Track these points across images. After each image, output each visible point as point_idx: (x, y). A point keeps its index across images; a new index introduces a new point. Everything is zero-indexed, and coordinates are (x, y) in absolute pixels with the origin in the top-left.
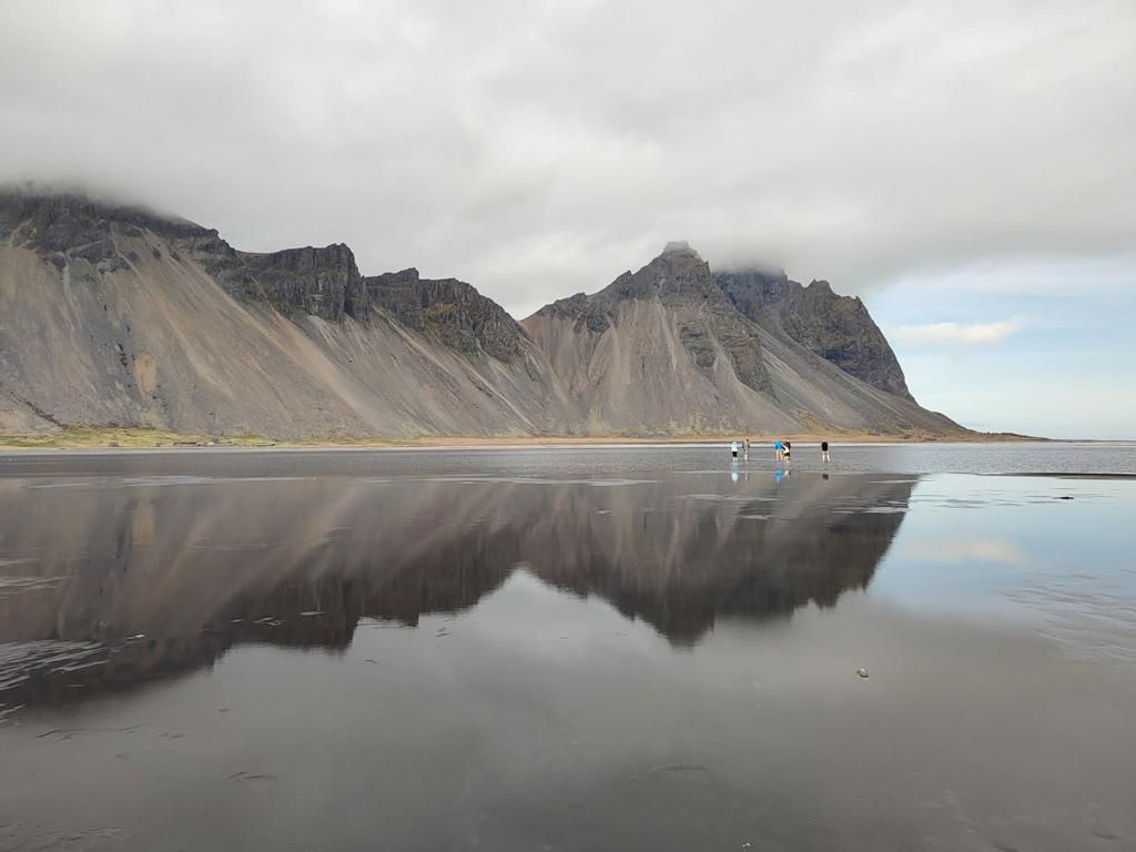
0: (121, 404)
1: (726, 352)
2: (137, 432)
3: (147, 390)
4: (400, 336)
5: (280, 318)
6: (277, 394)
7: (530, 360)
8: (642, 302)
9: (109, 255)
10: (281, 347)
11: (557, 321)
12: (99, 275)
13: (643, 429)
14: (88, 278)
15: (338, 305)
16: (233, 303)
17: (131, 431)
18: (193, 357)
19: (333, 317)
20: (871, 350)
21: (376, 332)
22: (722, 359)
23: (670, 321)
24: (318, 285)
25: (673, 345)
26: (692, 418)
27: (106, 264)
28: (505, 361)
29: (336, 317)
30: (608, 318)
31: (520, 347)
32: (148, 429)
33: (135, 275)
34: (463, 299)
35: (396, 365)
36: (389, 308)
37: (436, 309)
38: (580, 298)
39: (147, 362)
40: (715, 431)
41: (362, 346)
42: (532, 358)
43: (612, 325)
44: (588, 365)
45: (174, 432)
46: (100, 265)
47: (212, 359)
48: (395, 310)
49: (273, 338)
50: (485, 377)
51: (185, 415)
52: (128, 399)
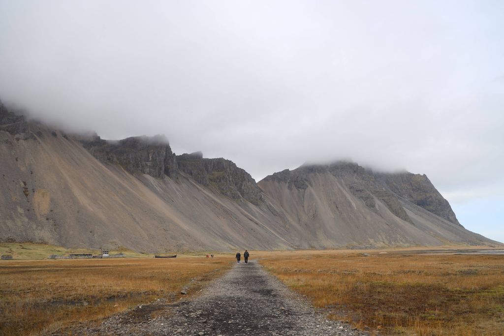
0: (20, 224)
1: (380, 200)
2: (32, 246)
3: (42, 213)
4: (198, 188)
5: (128, 174)
6: (134, 219)
7: (270, 205)
8: (321, 174)
9: (24, 131)
10: (131, 190)
11: (277, 184)
12: (15, 141)
13: (355, 243)
14: (7, 142)
15: (161, 169)
16: (100, 164)
17: (27, 246)
18: (77, 192)
19: (158, 176)
20: (439, 201)
21: (183, 185)
22: (378, 203)
23: (341, 184)
24: (149, 156)
25: (349, 197)
26: (380, 237)
27: (22, 135)
28: (257, 205)
29: (159, 176)
30: (306, 182)
31: (263, 197)
32: (41, 243)
33: (40, 143)
34: (228, 169)
35: (199, 204)
36: (188, 173)
37: (213, 174)
38: (286, 172)
39: (43, 194)
40: (398, 244)
41: (178, 193)
42: (270, 203)
43: (309, 186)
44: (303, 207)
45: (63, 246)
46: (17, 136)
47: (89, 193)
48: (191, 174)
49: (125, 184)
50: (249, 213)
51: (71, 233)
52: (26, 220)
